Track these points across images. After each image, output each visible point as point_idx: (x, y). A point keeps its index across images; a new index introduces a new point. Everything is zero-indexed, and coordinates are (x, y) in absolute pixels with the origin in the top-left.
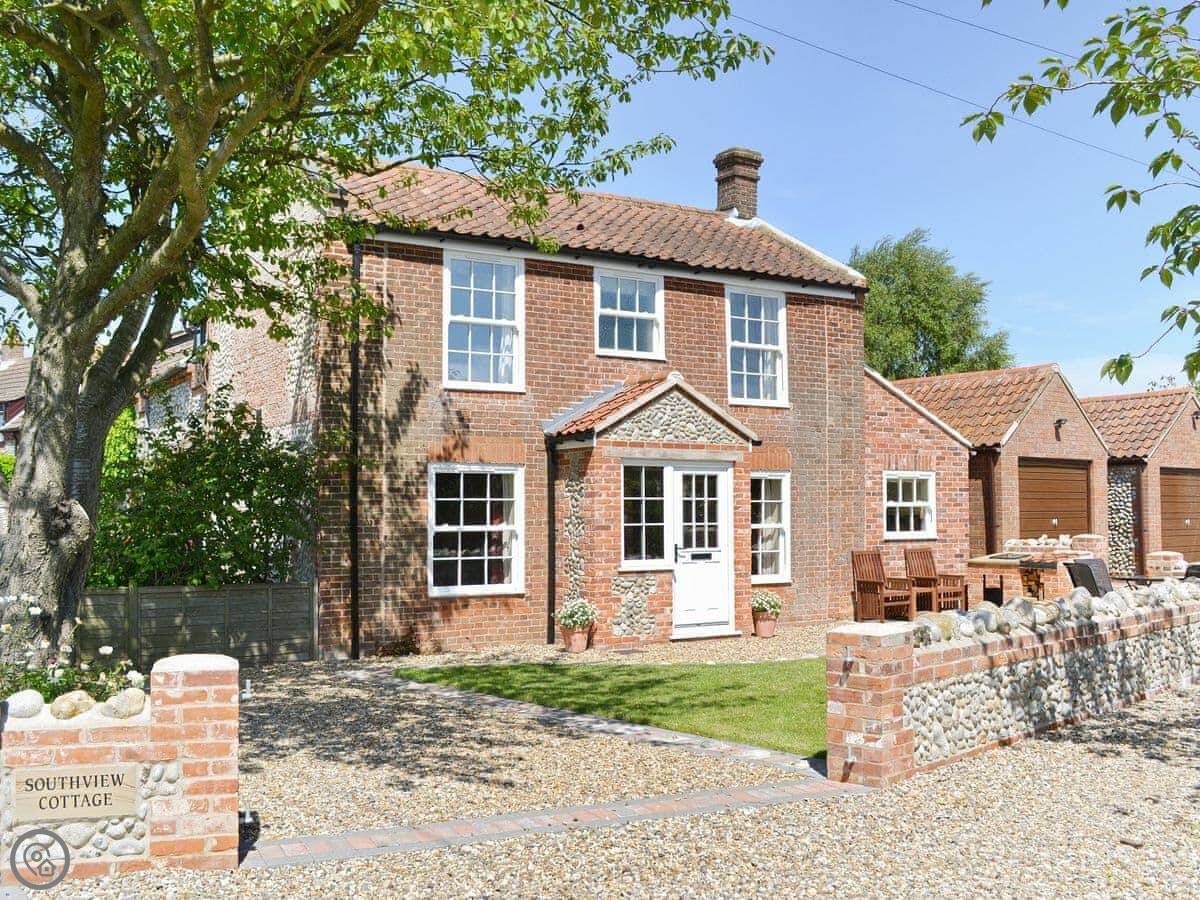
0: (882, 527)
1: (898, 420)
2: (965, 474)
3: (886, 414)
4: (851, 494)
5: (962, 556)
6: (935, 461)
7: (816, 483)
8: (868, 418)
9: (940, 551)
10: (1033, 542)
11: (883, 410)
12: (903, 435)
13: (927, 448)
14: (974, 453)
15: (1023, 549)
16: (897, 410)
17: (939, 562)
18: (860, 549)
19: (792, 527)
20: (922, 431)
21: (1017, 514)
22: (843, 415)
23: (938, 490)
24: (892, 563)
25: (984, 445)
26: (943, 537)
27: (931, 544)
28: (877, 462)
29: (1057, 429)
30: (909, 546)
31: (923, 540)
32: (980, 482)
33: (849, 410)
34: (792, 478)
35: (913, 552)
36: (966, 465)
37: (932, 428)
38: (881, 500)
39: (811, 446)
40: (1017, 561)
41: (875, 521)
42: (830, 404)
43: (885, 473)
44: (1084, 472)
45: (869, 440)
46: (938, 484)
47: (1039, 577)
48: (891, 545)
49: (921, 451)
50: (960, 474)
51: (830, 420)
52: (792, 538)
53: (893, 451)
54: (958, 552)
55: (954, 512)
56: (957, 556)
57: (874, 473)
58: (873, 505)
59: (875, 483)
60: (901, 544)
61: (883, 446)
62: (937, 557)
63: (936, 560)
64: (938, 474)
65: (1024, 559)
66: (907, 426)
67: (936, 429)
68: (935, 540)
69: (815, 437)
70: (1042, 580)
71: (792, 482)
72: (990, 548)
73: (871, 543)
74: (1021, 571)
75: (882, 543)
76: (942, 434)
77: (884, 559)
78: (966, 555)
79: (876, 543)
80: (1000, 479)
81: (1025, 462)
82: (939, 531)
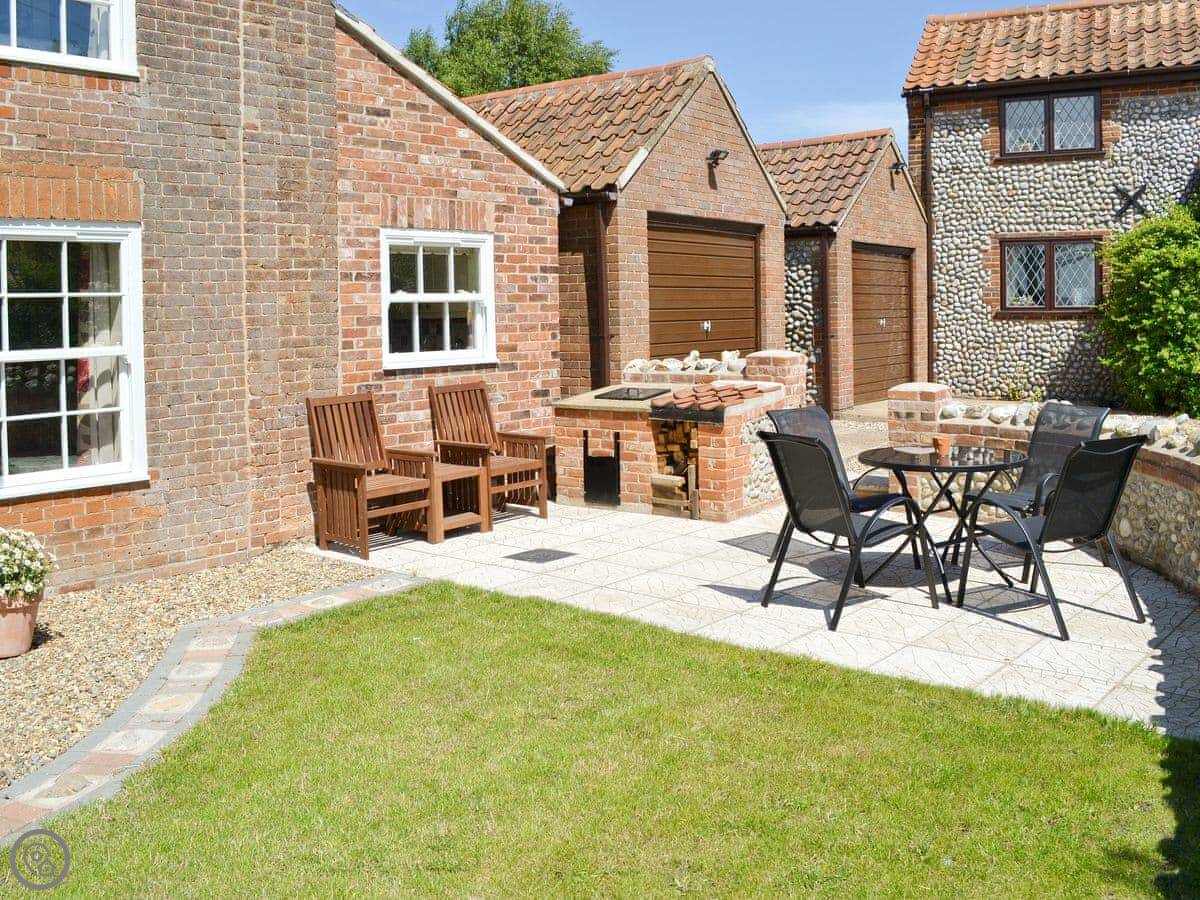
0: (379, 343)
1: (414, 127)
2: (553, 241)
3: (386, 113)
4: (304, 276)
5: (545, 393)
6: (494, 215)
7: (214, 253)
8: (344, 118)
9: (503, 387)
10: (673, 365)
11: (380, 103)
12: (424, 158)
13: (475, 187)
14: (569, 202)
15: (657, 379)
16: (412, 106)
17: (502, 408)
18: (328, 394)
19: (149, 353)
20: (465, 154)
21: (646, 314)
22: (281, 106)
23: (499, 269)
24: (401, 417)
25: (587, 188)
26: (509, 360)
27: (484, 375)
28: (368, 209)
29: (711, 167)
30: (440, 380)
31: (468, 368)
32: (580, 257)
33: (296, 96)
34: (145, 239)
35: (447, 391)
36: (552, 224)
37: (486, 149)
38: (377, 289)
39: (198, 167)
40: (646, 405)
41: (363, 333)
42: (249, 79)
43: (384, 232)
44: (751, 243)
45: (349, 163)
46: (498, 258)
47: (688, 436)
48: (399, 379)
49: (463, 192)
50: (541, 240)
51: (247, 114)
52: (149, 378)
53: (402, 190)
54: (539, 387)
55: (530, 310)
56: (536, 394)
57: (360, 232)
58: (357, 299)
59: (361, 255)
60: (424, 377)
61: (380, 177)
62: (497, 398)
63: (493, 405)
64: (497, 239)
65: (660, 401)
66: (434, 140)
67: (494, 151)
68: (493, 366)
69: (208, 149)
70: (694, 444)
71: (146, 250)
72: (599, 377)
73: (351, 379)
74: (655, 426)
75: (378, 376)
76: (507, 162)
77: (383, 411)
78: (555, 391)
79: (365, 378)
80: (615, 251)
81: (658, 221)
82: (499, 349)
